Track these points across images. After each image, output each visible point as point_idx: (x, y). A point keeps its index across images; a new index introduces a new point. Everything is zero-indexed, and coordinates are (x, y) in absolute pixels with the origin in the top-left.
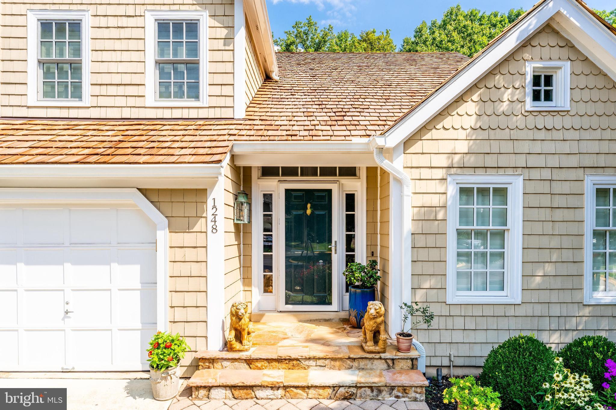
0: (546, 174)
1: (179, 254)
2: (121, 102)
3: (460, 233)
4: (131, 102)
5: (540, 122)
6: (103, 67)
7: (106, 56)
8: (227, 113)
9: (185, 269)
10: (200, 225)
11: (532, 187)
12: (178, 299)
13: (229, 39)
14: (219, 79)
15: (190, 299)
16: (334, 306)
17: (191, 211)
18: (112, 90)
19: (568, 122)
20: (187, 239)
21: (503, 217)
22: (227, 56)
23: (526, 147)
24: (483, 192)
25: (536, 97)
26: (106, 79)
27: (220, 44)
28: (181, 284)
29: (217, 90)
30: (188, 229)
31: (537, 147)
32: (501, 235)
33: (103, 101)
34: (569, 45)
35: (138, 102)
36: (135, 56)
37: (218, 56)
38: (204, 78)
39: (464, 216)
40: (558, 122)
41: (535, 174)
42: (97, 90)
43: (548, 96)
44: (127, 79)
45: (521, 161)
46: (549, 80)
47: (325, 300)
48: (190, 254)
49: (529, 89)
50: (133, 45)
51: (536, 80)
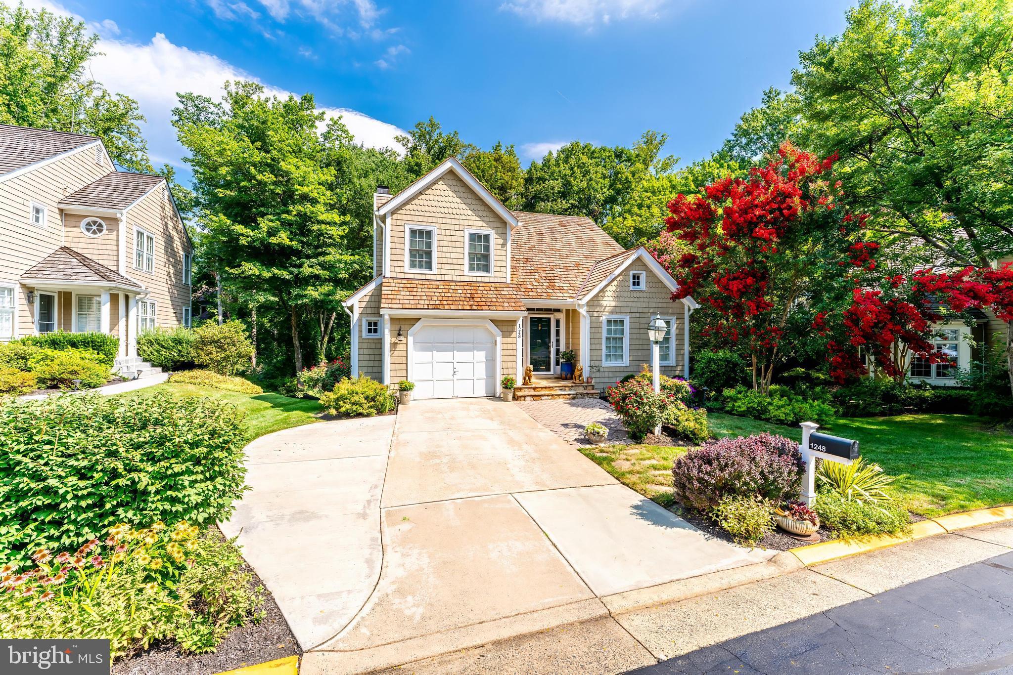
0: (638, 315)
1: (505, 347)
2: (452, 272)
3: (607, 338)
4: (457, 273)
5: (635, 294)
6: (443, 255)
7: (445, 249)
8: (503, 280)
9: (508, 352)
10: (514, 335)
11: (633, 320)
12: (505, 365)
13: (504, 245)
14: (499, 264)
15: (509, 365)
16: (552, 372)
17: (510, 329)
18: (448, 267)
19: (645, 295)
20: (509, 340)
21: (622, 332)
22: (503, 253)
23: (630, 304)
24: (615, 321)
25: (634, 284)
26: (445, 261)
27: (499, 247)
28: (507, 359)
29: (498, 269)
30: (509, 336)
31: (635, 304)
32: (621, 339)
33: (443, 272)
34: (645, 265)
35: (460, 273)
36: (459, 250)
37: (499, 252)
38: (492, 263)
39: (609, 331)
40: (641, 295)
41: (634, 315)
42: (440, 266)
43: (638, 284)
44: (455, 261)
45: (628, 310)
46: (638, 278)
47: (548, 369)
48: (510, 347)
49: (631, 280)
50: (458, 244)
51: (634, 277)
